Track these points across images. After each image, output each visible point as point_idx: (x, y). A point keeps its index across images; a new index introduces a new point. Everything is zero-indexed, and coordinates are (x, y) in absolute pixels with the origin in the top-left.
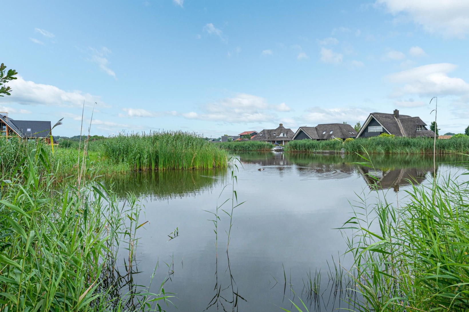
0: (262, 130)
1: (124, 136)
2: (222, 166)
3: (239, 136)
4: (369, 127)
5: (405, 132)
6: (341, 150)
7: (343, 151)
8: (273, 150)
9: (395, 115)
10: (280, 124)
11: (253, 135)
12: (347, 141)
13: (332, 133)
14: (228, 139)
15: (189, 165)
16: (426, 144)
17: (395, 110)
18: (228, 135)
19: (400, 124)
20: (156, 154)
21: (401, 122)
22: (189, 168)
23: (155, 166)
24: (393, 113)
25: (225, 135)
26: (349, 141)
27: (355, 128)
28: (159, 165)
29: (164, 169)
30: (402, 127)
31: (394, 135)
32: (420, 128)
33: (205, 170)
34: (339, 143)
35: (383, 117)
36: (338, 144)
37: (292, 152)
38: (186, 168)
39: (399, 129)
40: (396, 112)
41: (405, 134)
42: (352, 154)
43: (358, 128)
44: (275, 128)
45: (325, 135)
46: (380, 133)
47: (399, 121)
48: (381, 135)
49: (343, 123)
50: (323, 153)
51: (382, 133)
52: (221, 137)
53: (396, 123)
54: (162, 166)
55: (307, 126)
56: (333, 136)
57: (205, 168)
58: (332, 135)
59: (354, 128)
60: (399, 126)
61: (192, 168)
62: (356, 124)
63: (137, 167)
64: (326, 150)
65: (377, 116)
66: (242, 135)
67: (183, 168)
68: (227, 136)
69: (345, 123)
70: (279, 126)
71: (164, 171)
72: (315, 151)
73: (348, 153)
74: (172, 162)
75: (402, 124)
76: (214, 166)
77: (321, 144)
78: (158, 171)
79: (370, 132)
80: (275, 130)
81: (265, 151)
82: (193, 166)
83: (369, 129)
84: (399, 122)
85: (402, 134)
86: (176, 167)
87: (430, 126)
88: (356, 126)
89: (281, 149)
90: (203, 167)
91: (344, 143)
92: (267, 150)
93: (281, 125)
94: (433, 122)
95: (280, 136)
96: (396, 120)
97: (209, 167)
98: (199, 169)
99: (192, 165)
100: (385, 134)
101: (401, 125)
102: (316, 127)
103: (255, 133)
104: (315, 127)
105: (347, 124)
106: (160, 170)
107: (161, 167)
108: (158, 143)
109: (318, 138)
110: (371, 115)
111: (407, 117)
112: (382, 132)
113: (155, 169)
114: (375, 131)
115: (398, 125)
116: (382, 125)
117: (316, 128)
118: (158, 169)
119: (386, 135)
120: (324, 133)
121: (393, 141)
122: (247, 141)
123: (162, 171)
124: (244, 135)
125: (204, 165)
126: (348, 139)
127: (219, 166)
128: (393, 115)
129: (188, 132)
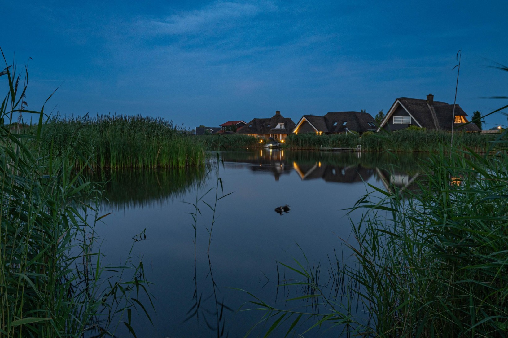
0: (253, 119)
1: (59, 122)
2: (198, 163)
3: (220, 127)
4: (394, 117)
5: (439, 124)
6: (356, 148)
7: (359, 148)
8: (267, 147)
9: (428, 101)
10: (276, 112)
11: (240, 127)
12: (365, 136)
13: (346, 124)
14: (206, 132)
15: (153, 162)
16: (465, 140)
17: (428, 95)
18: (206, 126)
19: (434, 114)
20: (106, 147)
21: (435, 111)
22: (153, 167)
23: (105, 164)
24: (426, 99)
25: (201, 126)
26: (367, 135)
27: (376, 119)
28: (111, 161)
29: (118, 167)
30: (437, 118)
31: (425, 128)
32: (459, 119)
33: (175, 169)
34: (354, 137)
35: (413, 104)
36: (353, 139)
37: (292, 149)
38: (148, 166)
39: (432, 120)
40: (430, 97)
41: (439, 127)
42: (370, 152)
43: (380, 119)
44: (270, 117)
45: (336, 127)
46: (407, 125)
47: (434, 110)
48: (409, 128)
49: (361, 112)
50: (333, 150)
51: (410, 126)
52: (195, 129)
53: (429, 112)
54: (115, 162)
55: (313, 115)
56: (347, 129)
57: (175, 167)
58: (345, 127)
59: (374, 118)
60: (433, 117)
61: (156, 165)
62: (378, 113)
63: (80, 163)
64: (337, 147)
65: (405, 102)
66: (224, 126)
67: (144, 166)
68: (203, 127)
69: (364, 111)
70: (275, 114)
71: (118, 170)
72: (322, 148)
73: (365, 151)
74: (129, 159)
75: (436, 113)
76: (186, 164)
77: (331, 139)
78: (110, 171)
79: (395, 124)
80: (270, 120)
81: (255, 148)
82: (158, 163)
83: (394, 120)
84: (432, 110)
85: (436, 126)
86: (134, 165)
87: (472, 117)
88: (378, 115)
89: (277, 145)
90: (173, 165)
91: (360, 137)
92: (258, 147)
93: (278, 112)
94: (475, 112)
95: (276, 128)
96: (429, 108)
97: (180, 165)
98: (166, 168)
99: (156, 161)
100: (414, 126)
101: (436, 115)
102: (325, 116)
103: (242, 123)
104: (323, 116)
105: (366, 112)
106: (112, 168)
107: (113, 165)
108: (108, 133)
109: (327, 132)
110: (398, 101)
111: (443, 105)
112: (411, 124)
113: (105, 167)
114: (402, 123)
115: (431, 114)
116: (411, 114)
117: (325, 118)
118: (109, 168)
119: (415, 128)
120: (335, 124)
121: (424, 136)
122: (231, 133)
123: (115, 170)
124: (227, 126)
125: (172, 162)
126: (366, 132)
127: (193, 164)
128: (426, 101)
129: (151, 118)
